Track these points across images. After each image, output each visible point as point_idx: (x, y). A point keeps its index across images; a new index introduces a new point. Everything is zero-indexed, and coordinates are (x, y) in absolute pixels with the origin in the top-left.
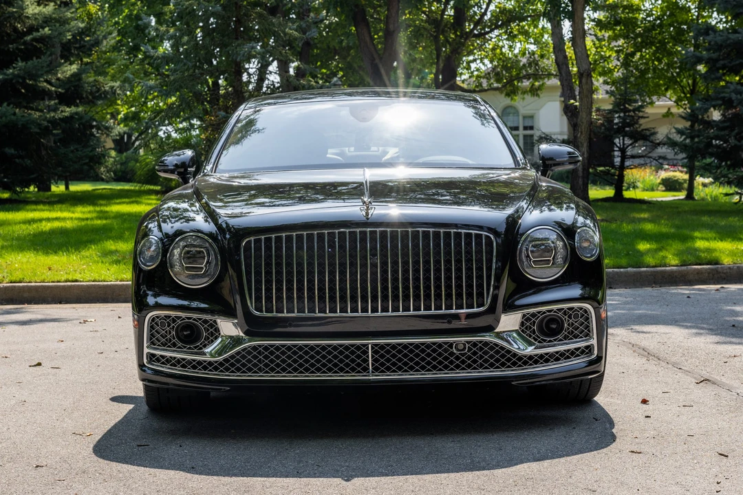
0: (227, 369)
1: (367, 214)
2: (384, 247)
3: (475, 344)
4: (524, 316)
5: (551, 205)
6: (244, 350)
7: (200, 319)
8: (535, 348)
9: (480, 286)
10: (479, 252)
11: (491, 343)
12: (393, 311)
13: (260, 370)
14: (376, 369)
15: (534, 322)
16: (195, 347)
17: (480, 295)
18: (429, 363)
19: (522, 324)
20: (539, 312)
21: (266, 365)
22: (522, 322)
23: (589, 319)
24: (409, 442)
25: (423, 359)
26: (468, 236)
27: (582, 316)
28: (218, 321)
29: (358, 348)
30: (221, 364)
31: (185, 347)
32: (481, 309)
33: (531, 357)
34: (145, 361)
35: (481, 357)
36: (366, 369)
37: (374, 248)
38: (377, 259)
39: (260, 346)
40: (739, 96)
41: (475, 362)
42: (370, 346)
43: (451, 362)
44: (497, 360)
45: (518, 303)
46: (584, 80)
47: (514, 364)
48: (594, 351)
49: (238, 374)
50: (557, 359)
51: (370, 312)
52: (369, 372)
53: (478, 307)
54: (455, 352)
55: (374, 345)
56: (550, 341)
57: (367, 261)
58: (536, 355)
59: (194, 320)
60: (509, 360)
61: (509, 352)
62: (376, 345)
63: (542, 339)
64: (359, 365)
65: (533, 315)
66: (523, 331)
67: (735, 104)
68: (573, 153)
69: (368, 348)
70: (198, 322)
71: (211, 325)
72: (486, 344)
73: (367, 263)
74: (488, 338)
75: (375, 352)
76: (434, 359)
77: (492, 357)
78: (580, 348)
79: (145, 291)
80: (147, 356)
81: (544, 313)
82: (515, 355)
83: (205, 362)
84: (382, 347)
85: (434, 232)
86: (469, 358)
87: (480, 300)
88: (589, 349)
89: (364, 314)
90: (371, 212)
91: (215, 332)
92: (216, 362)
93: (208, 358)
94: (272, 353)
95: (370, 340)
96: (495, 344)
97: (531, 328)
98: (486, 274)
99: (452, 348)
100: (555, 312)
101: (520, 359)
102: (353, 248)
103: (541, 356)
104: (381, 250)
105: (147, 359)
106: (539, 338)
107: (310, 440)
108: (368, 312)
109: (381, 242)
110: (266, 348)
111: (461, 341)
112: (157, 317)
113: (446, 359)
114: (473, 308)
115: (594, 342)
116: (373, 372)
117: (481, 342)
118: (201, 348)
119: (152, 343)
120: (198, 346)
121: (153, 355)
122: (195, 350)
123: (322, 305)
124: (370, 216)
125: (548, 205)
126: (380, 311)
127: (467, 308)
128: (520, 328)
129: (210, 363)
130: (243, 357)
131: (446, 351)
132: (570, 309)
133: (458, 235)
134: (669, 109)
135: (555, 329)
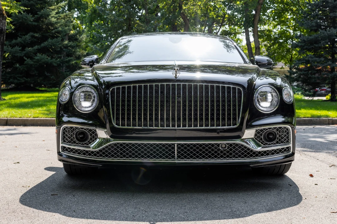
0: (101, 155)
1: (176, 75)
2: (184, 93)
3: (231, 145)
4: (257, 131)
5: (266, 77)
6: (110, 145)
7: (88, 129)
8: (262, 148)
9: (235, 114)
10: (234, 97)
11: (240, 144)
12: (188, 127)
13: (118, 156)
14: (179, 157)
15: (262, 134)
16: (85, 144)
17: (235, 119)
18: (207, 154)
19: (256, 135)
20: (264, 129)
21: (121, 154)
22: (256, 134)
23: (289, 133)
24: (196, 196)
25: (204, 152)
26: (229, 88)
27: (286, 131)
28: (97, 130)
29: (170, 145)
30: (98, 153)
31: (80, 143)
32: (235, 126)
33: (260, 152)
34: (60, 150)
35: (234, 152)
36: (173, 157)
37: (179, 93)
38: (181, 99)
39: (118, 144)
40: (312, 59)
41: (231, 154)
42: (176, 145)
43: (218, 154)
44: (243, 154)
45: (254, 124)
46: (257, 50)
47: (251, 156)
48: (290, 150)
49: (107, 158)
50: (273, 154)
51: (176, 126)
52: (175, 159)
53: (233, 125)
54: (221, 149)
55: (178, 144)
56: (270, 144)
57: (175, 100)
58: (262, 151)
59: (85, 129)
60: (248, 153)
61: (249, 149)
62: (179, 144)
63: (265, 143)
64: (170, 155)
65: (261, 130)
66: (256, 139)
67: (310, 62)
68: (270, 60)
69: (175, 146)
70: (87, 130)
71: (93, 133)
72: (237, 145)
73: (175, 101)
74: (238, 142)
75: (178, 148)
76: (210, 152)
77: (240, 152)
78: (284, 148)
79: (62, 114)
80: (61, 148)
81: (267, 129)
82: (252, 151)
83: (90, 151)
84: (182, 145)
85: (211, 86)
86: (228, 152)
87: (234, 122)
88: (288, 148)
89: (173, 128)
90: (178, 75)
91: (95, 136)
92: (95, 151)
93: (91, 149)
94: (124, 147)
95: (176, 141)
96: (242, 145)
97: (260, 137)
98: (238, 108)
99: (219, 147)
100: (272, 129)
101: (254, 153)
102: (168, 93)
103: (265, 152)
104: (183, 94)
105: (61, 149)
106: (264, 142)
107: (143, 194)
108: (175, 127)
109: (183, 90)
110: (121, 145)
111: (224, 143)
112: (67, 128)
113: (216, 152)
114: (231, 126)
115: (291, 145)
116: (177, 158)
117: (234, 144)
118: (88, 144)
119: (64, 141)
120: (87, 143)
121: (65, 147)
122: (85, 145)
123: (151, 123)
124: (177, 77)
125: (265, 77)
126: (181, 126)
127: (227, 126)
128: (254, 137)
129: (92, 152)
130: (109, 149)
131: (216, 148)
132: (280, 128)
133: (223, 87)
134: (282, 66)
135: (272, 138)
